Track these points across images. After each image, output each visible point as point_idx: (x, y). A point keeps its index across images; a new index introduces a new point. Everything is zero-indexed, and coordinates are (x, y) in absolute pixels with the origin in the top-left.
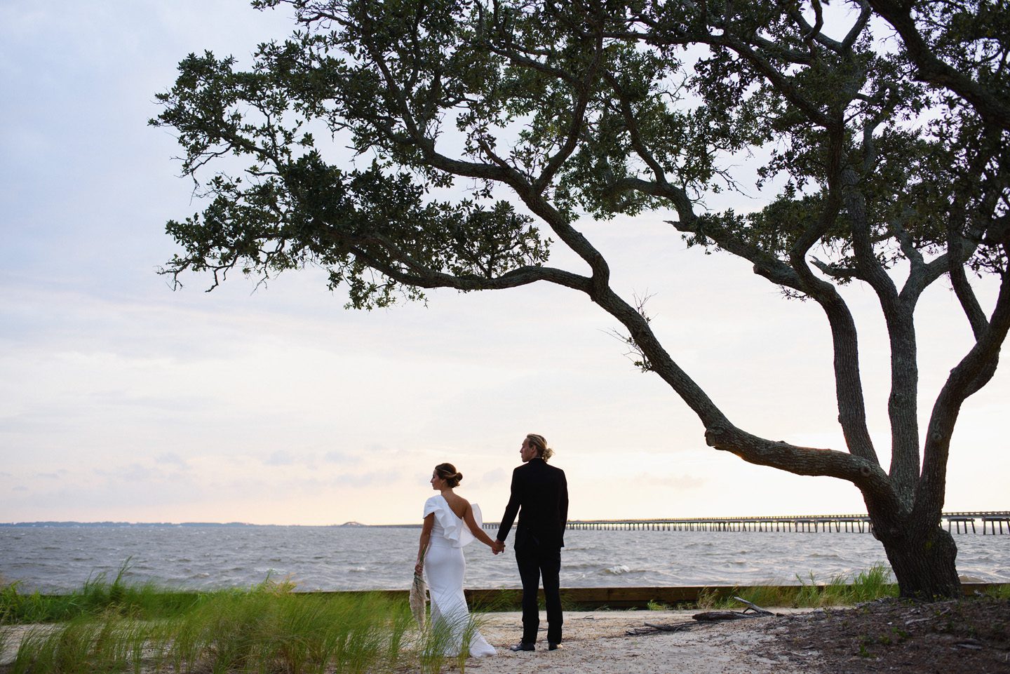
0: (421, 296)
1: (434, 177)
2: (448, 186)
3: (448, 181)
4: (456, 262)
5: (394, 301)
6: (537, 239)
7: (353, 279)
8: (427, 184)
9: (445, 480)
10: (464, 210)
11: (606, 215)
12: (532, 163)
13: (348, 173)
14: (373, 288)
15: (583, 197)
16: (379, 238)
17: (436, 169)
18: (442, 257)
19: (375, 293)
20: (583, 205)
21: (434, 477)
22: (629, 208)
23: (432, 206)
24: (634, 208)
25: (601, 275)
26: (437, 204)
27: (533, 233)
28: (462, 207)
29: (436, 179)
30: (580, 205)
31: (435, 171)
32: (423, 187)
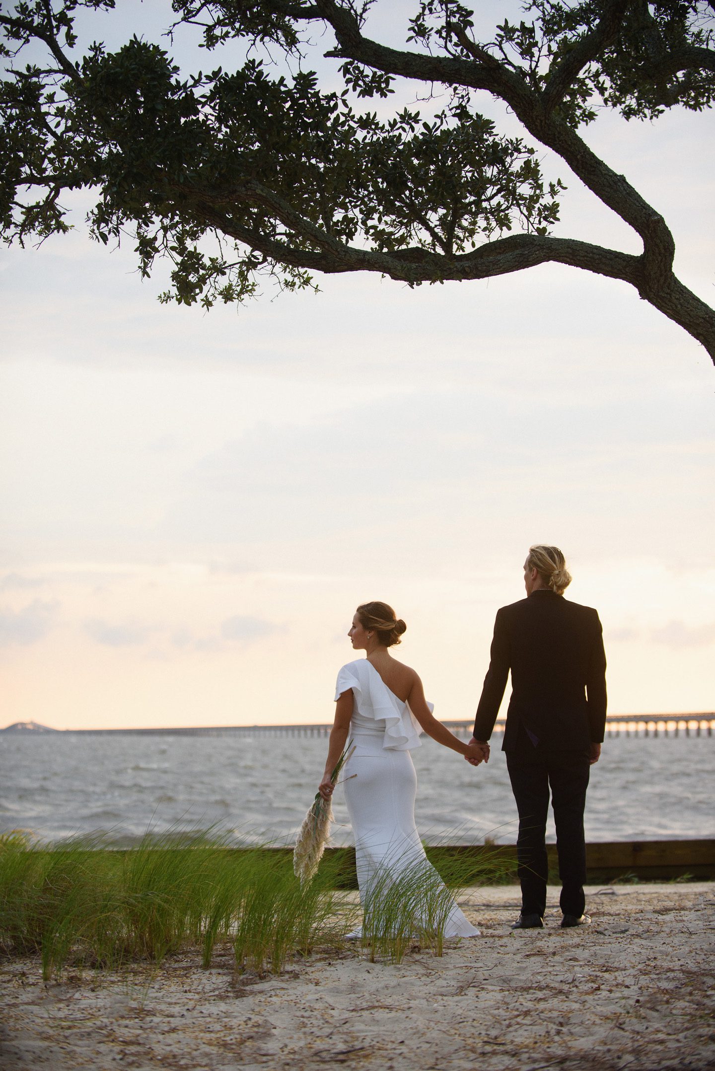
0: (307, 282)
1: (358, 79)
2: (384, 95)
3: (383, 85)
4: (380, 220)
5: (253, 290)
6: (536, 182)
7: (181, 250)
8: (345, 92)
9: (372, 633)
10: (404, 130)
11: (646, 111)
12: (535, 50)
13: (204, 74)
14: (218, 269)
15: (603, 78)
16: (259, 191)
17: (361, 66)
18: (356, 213)
19: (220, 277)
20: (603, 94)
21: (354, 627)
22: (689, 95)
23: (342, 119)
24: (699, 95)
25: (660, 254)
26: (353, 117)
27: (530, 172)
28: (399, 125)
29: (360, 83)
30: (596, 93)
31: (358, 68)
32: (336, 97)
